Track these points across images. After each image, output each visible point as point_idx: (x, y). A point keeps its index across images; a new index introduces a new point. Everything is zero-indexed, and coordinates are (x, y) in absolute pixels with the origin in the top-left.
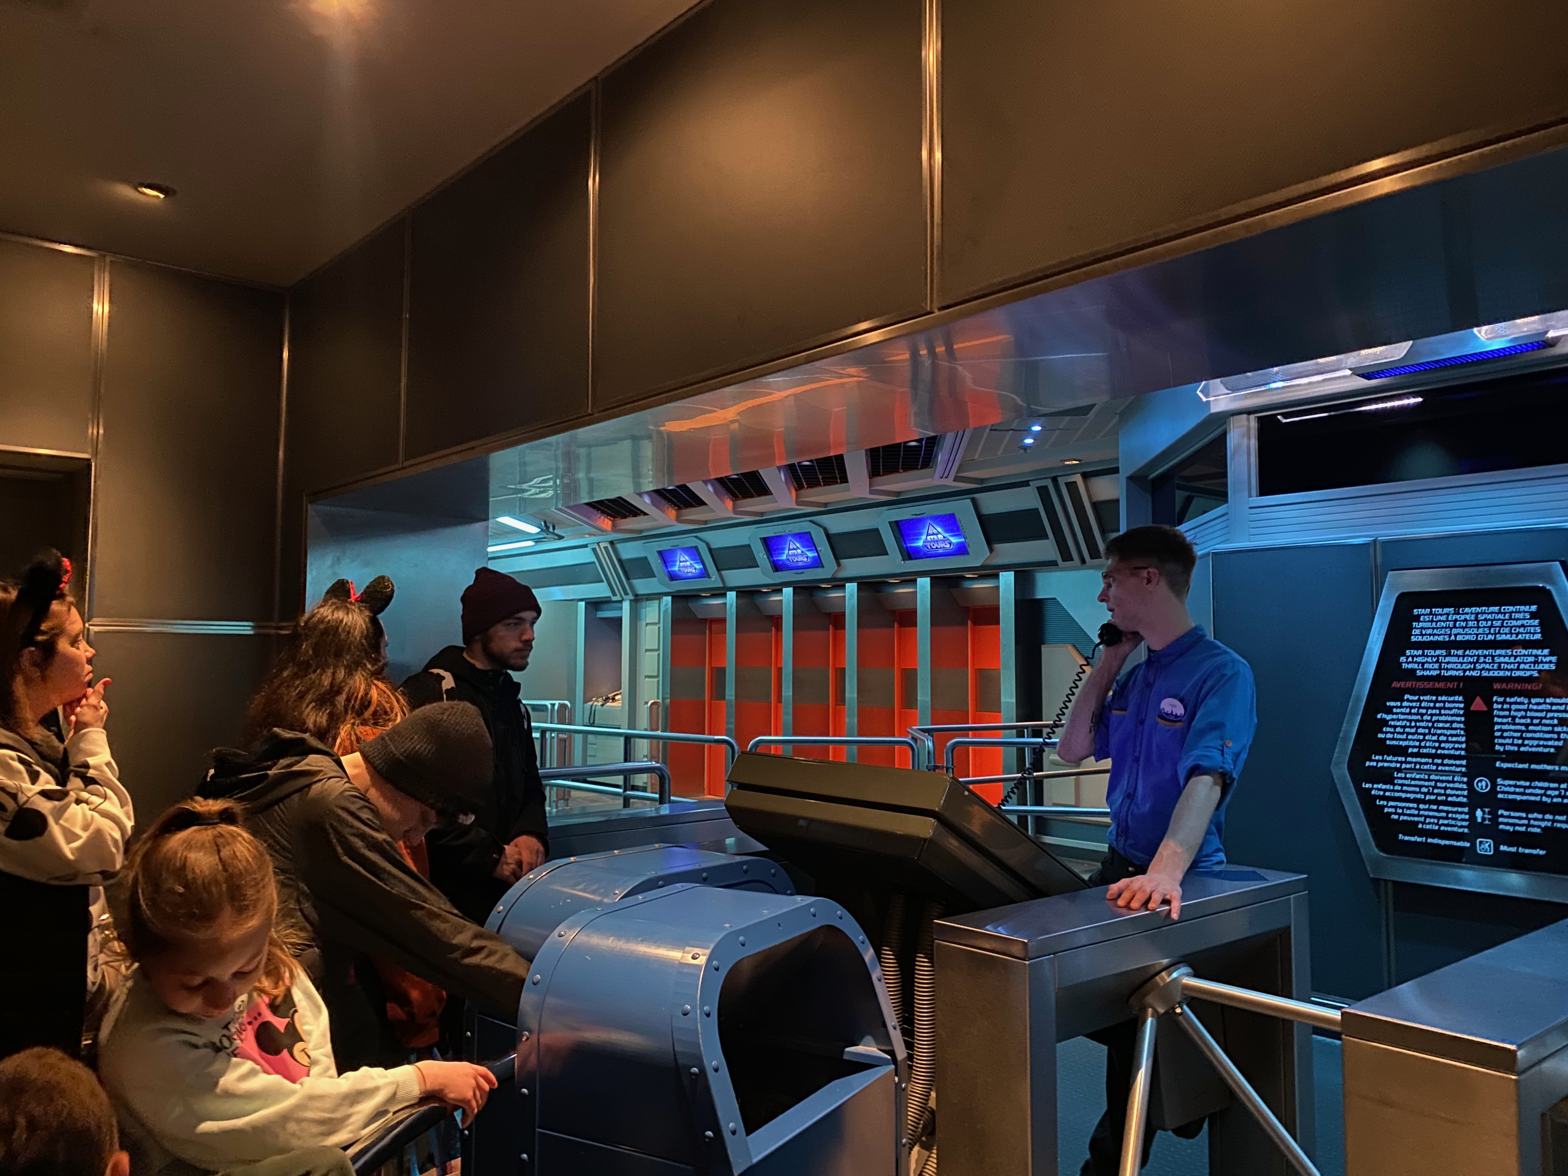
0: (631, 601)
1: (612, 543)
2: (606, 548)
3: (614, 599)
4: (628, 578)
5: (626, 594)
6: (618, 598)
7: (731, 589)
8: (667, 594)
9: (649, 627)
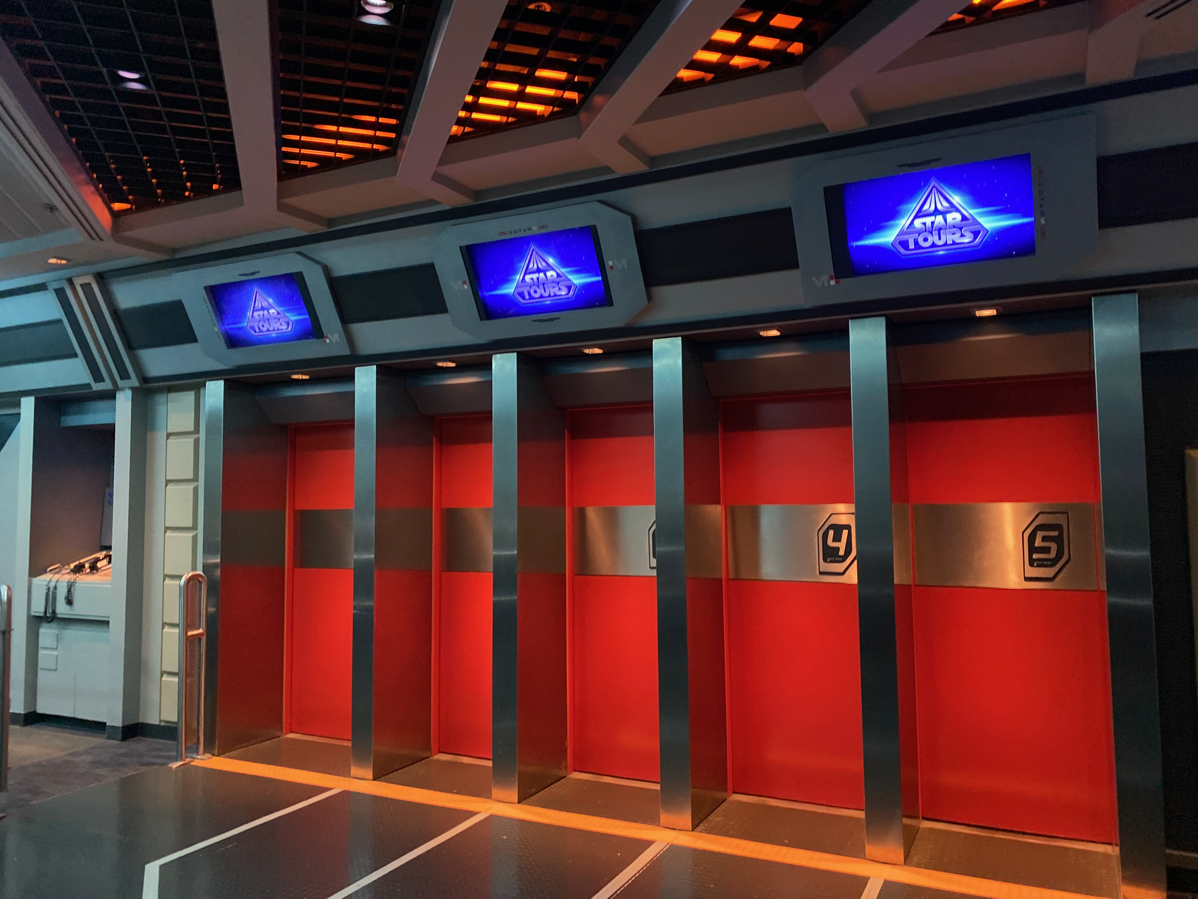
0: (133, 389)
1: (101, 277)
2: (86, 287)
3: (97, 387)
4: (130, 347)
5: (125, 375)
6: (106, 385)
7: (366, 360)
8: (213, 375)
9: (172, 441)
